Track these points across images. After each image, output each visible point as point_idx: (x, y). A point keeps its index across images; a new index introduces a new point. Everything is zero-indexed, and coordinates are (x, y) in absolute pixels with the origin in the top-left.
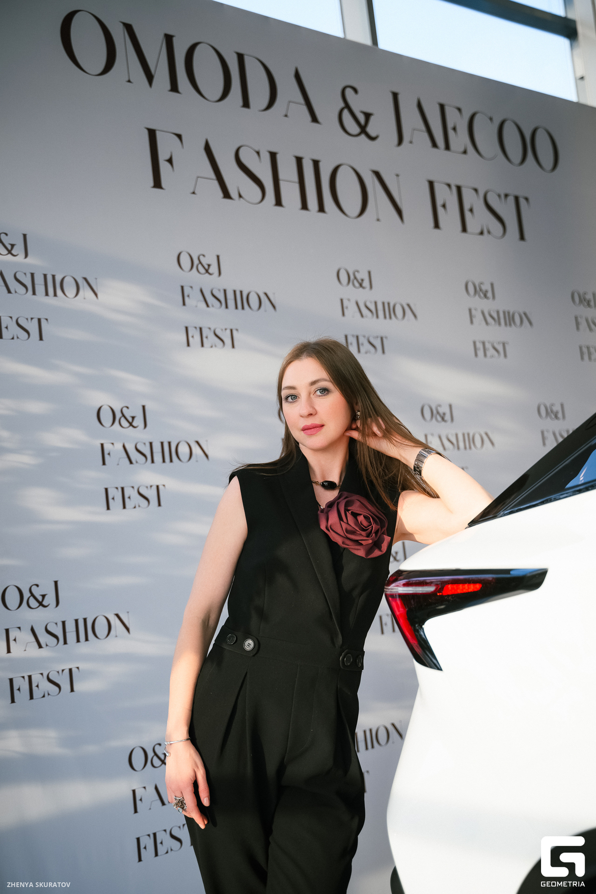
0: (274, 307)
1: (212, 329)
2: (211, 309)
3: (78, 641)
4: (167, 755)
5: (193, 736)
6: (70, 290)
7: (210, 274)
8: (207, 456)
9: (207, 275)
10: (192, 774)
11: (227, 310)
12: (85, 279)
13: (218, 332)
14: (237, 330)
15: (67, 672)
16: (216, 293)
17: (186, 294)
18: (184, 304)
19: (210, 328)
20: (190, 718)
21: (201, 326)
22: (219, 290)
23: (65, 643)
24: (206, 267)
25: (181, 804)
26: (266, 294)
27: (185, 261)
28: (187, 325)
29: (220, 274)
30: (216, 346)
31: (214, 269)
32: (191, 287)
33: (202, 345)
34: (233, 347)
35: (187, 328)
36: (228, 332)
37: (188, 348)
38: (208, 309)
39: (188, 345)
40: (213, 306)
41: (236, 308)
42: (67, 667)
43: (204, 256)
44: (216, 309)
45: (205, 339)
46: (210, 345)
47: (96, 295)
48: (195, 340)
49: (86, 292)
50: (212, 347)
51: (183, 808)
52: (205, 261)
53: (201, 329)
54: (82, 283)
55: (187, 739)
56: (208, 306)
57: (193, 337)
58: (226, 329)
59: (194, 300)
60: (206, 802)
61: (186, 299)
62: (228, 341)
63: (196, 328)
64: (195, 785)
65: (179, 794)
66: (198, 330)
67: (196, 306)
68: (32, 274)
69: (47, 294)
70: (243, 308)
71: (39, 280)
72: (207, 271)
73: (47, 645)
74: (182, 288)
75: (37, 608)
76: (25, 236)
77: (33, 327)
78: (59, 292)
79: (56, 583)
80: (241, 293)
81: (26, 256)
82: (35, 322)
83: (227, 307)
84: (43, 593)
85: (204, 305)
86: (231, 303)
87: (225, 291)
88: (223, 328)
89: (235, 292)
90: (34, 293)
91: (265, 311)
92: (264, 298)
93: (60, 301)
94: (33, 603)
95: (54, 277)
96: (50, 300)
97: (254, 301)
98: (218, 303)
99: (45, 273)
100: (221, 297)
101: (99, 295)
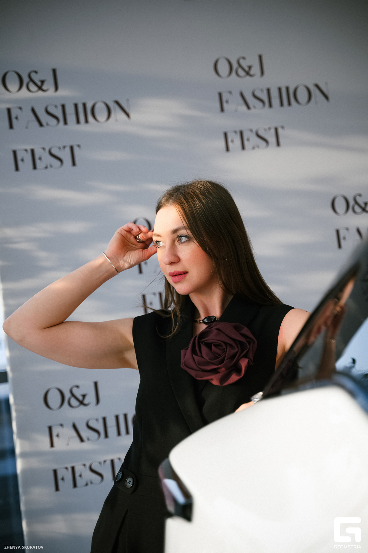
0: (326, 97)
1: (254, 131)
2: (253, 111)
3: (119, 434)
6: (102, 115)
7: (251, 76)
9: (248, 77)
11: (271, 109)
12: (117, 103)
13: (261, 133)
14: (283, 127)
15: (109, 463)
16: (258, 94)
17: (224, 99)
18: (222, 110)
19: (251, 130)
21: (241, 129)
22: (262, 90)
23: (106, 436)
24: (247, 69)
26: (317, 86)
27: (223, 68)
28: (225, 130)
29: (262, 73)
30: (258, 147)
31: (256, 70)
32: (230, 92)
33: (243, 148)
34: (278, 144)
35: (226, 135)
36: (273, 131)
37: (228, 153)
38: (249, 111)
39: (228, 149)
40: (255, 107)
41: (282, 104)
42: (109, 458)
43: (244, 58)
44: (258, 109)
45: (246, 143)
46: (252, 147)
47: (128, 115)
48: (236, 143)
49: (118, 115)
50: (254, 148)
52: (245, 64)
53: (241, 133)
54: (112, 105)
56: (249, 108)
57: (232, 141)
58: (269, 129)
59: (234, 105)
61: (225, 105)
62: (272, 139)
63: (236, 132)
66: (239, 133)
67: (236, 111)
68: (63, 107)
69: (78, 122)
70: (289, 104)
71: (70, 110)
72: (248, 73)
73: (88, 439)
74: (220, 95)
75: (78, 406)
76: (54, 71)
77: (66, 155)
78: (90, 118)
79: (96, 384)
80: (287, 89)
81: (56, 88)
82: (68, 150)
83: (270, 105)
84: (84, 393)
85: (244, 108)
86: (276, 101)
87: (268, 91)
88: (267, 127)
89: (280, 90)
90: (65, 123)
91: (316, 103)
92: (314, 90)
93: (92, 127)
94: (74, 402)
95: (84, 105)
96: (83, 127)
97: (302, 95)
98: (260, 104)
99: (75, 102)
100: (264, 97)
101: (132, 115)
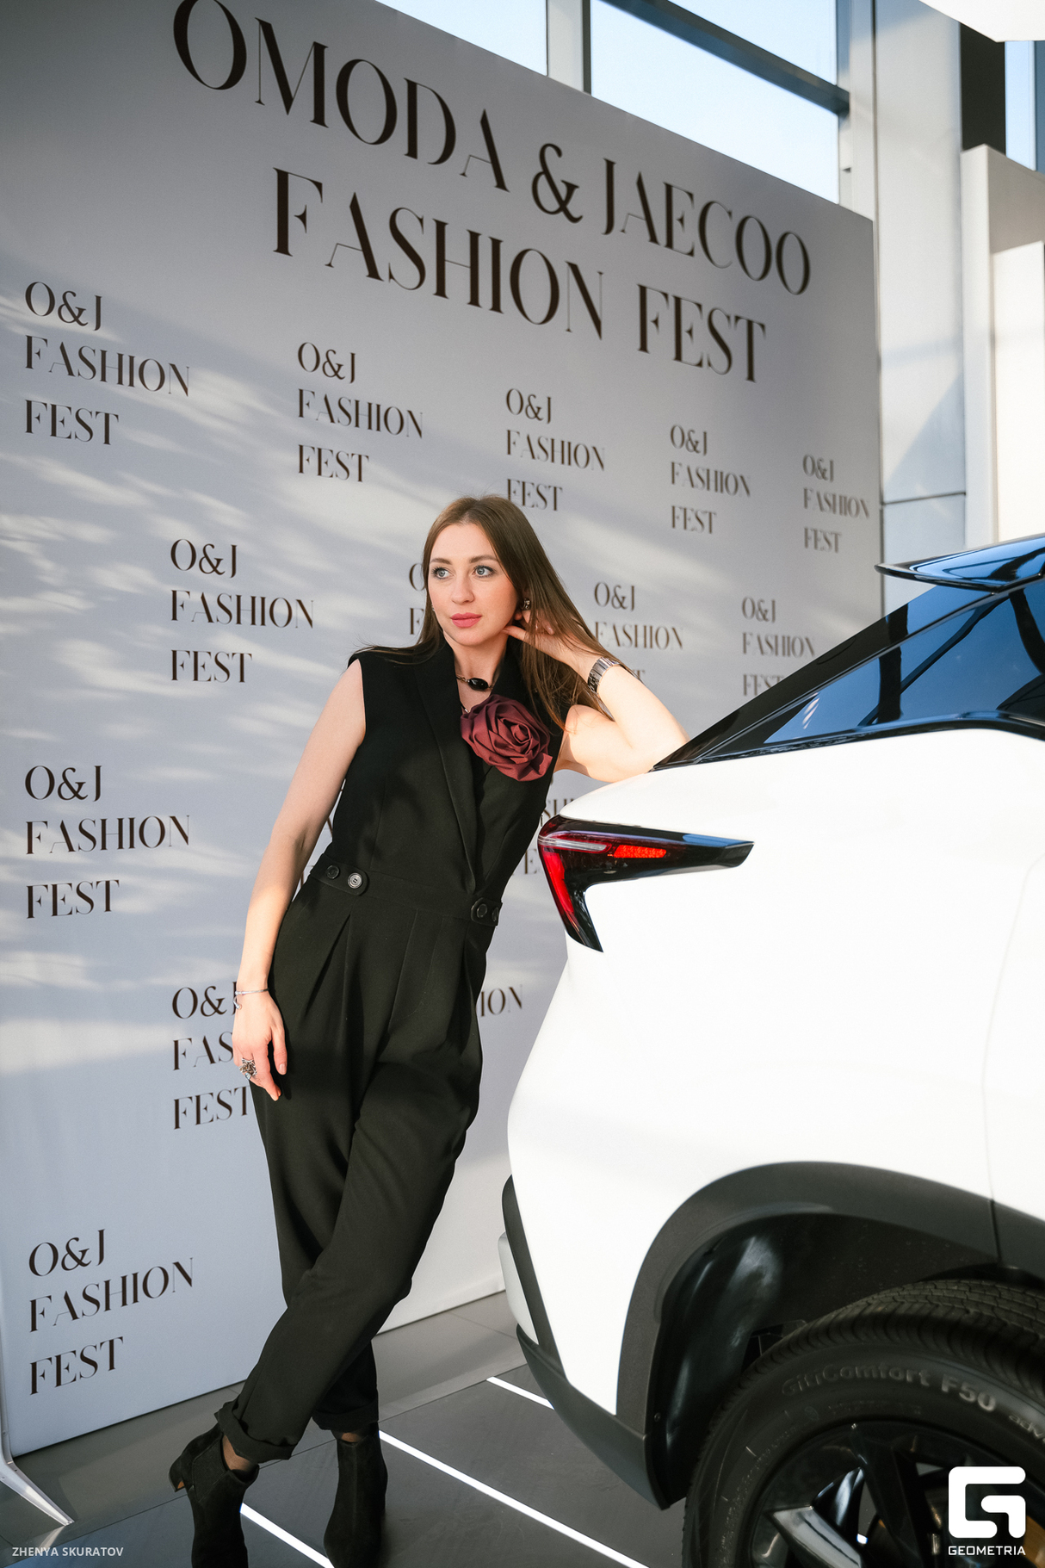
0: (420, 432)
1: (335, 453)
2: (336, 426)
3: (121, 846)
4: (237, 1007)
5: (272, 987)
6: (152, 379)
7: (340, 378)
8: (310, 621)
9: (336, 378)
10: (268, 1033)
11: (357, 429)
12: (174, 367)
13: (343, 458)
14: (367, 457)
15: (103, 885)
16: (345, 404)
17: (305, 402)
18: (301, 415)
19: (332, 451)
20: (270, 964)
21: (320, 446)
22: (350, 401)
23: (104, 847)
24: (336, 367)
25: (250, 1068)
26: (411, 413)
27: (308, 356)
28: (302, 443)
29: (353, 378)
30: (337, 476)
31: (345, 372)
32: (313, 393)
33: (320, 473)
34: (360, 480)
35: (301, 447)
36: (356, 458)
37: (301, 475)
38: (332, 424)
39: (301, 471)
40: (339, 421)
41: (370, 427)
42: (103, 879)
43: (334, 352)
44: (342, 426)
45: (323, 465)
46: (330, 474)
47: (186, 389)
48: (311, 465)
49: (172, 384)
50: (332, 476)
51: (252, 1074)
52: (334, 360)
53: (320, 451)
54: (168, 370)
55: (265, 990)
56: (332, 421)
57: (308, 460)
58: (353, 455)
59: (315, 411)
60: (281, 1069)
61: (305, 407)
62: (354, 471)
63: (313, 448)
64: (271, 1047)
65: (248, 1057)
66: (317, 451)
67: (317, 419)
68: (104, 353)
69: (120, 382)
70: (378, 428)
71: (112, 362)
72: (336, 373)
73: (79, 849)
74: (301, 393)
75: (71, 798)
76: (98, 299)
77: (97, 425)
78: (137, 380)
79: (98, 769)
80: (378, 407)
81: (98, 327)
82: (102, 417)
83: (357, 424)
84: (80, 780)
85: (327, 419)
86: (363, 420)
87: (357, 403)
88: (350, 453)
89: (370, 406)
90: (103, 379)
91: (408, 436)
92: (407, 419)
93: (137, 393)
94: (66, 791)
95: (131, 359)
96: (124, 390)
97: (394, 420)
98: (346, 418)
99: (121, 353)
100: (351, 410)
101: (190, 390)
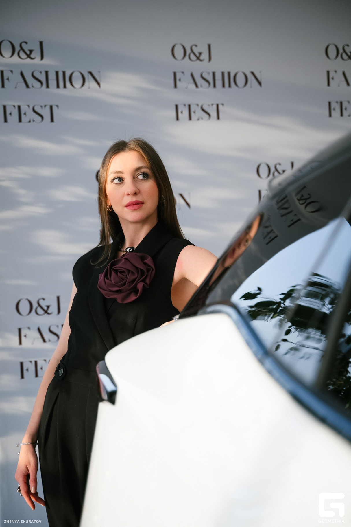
0: (260, 83)
1: (200, 105)
2: (200, 89)
6: (77, 83)
7: (201, 60)
8: (188, 205)
9: (198, 61)
11: (215, 89)
12: (91, 73)
13: (205, 108)
14: (223, 105)
16: (205, 76)
17: (178, 78)
18: (175, 86)
19: (198, 105)
21: (190, 103)
22: (209, 73)
24: (198, 55)
26: (253, 73)
27: (179, 52)
28: (177, 103)
29: (210, 59)
30: (202, 119)
31: (205, 56)
32: (183, 73)
33: (190, 118)
34: (218, 118)
35: (177, 106)
36: (215, 107)
37: (177, 122)
38: (197, 89)
39: (177, 119)
40: (202, 86)
41: (224, 86)
43: (196, 46)
44: (204, 88)
45: (192, 114)
46: (197, 118)
47: (99, 84)
48: (184, 114)
49: (91, 83)
50: (198, 119)
52: (196, 50)
53: (189, 106)
54: (87, 75)
56: (197, 86)
57: (182, 112)
58: (212, 105)
59: (186, 83)
61: (178, 83)
62: (214, 114)
63: (185, 105)
66: (187, 106)
67: (187, 88)
68: (47, 73)
69: (58, 86)
70: (230, 86)
71: (52, 76)
72: (198, 58)
73: (50, 341)
74: (175, 74)
75: (43, 314)
76: (41, 43)
77: (46, 113)
78: (68, 84)
79: (58, 298)
80: (229, 73)
81: (42, 58)
82: (48, 108)
83: (214, 86)
84: (48, 304)
85: (194, 86)
86: (219, 83)
87: (214, 74)
88: (210, 104)
89: (223, 74)
90: (48, 86)
91: (251, 87)
92: (250, 77)
93: (69, 91)
94: (40, 311)
95: (64, 73)
96: (61, 91)
97: (241, 79)
98: (206, 84)
99: (57, 70)
100: (210, 79)
101: (102, 85)
